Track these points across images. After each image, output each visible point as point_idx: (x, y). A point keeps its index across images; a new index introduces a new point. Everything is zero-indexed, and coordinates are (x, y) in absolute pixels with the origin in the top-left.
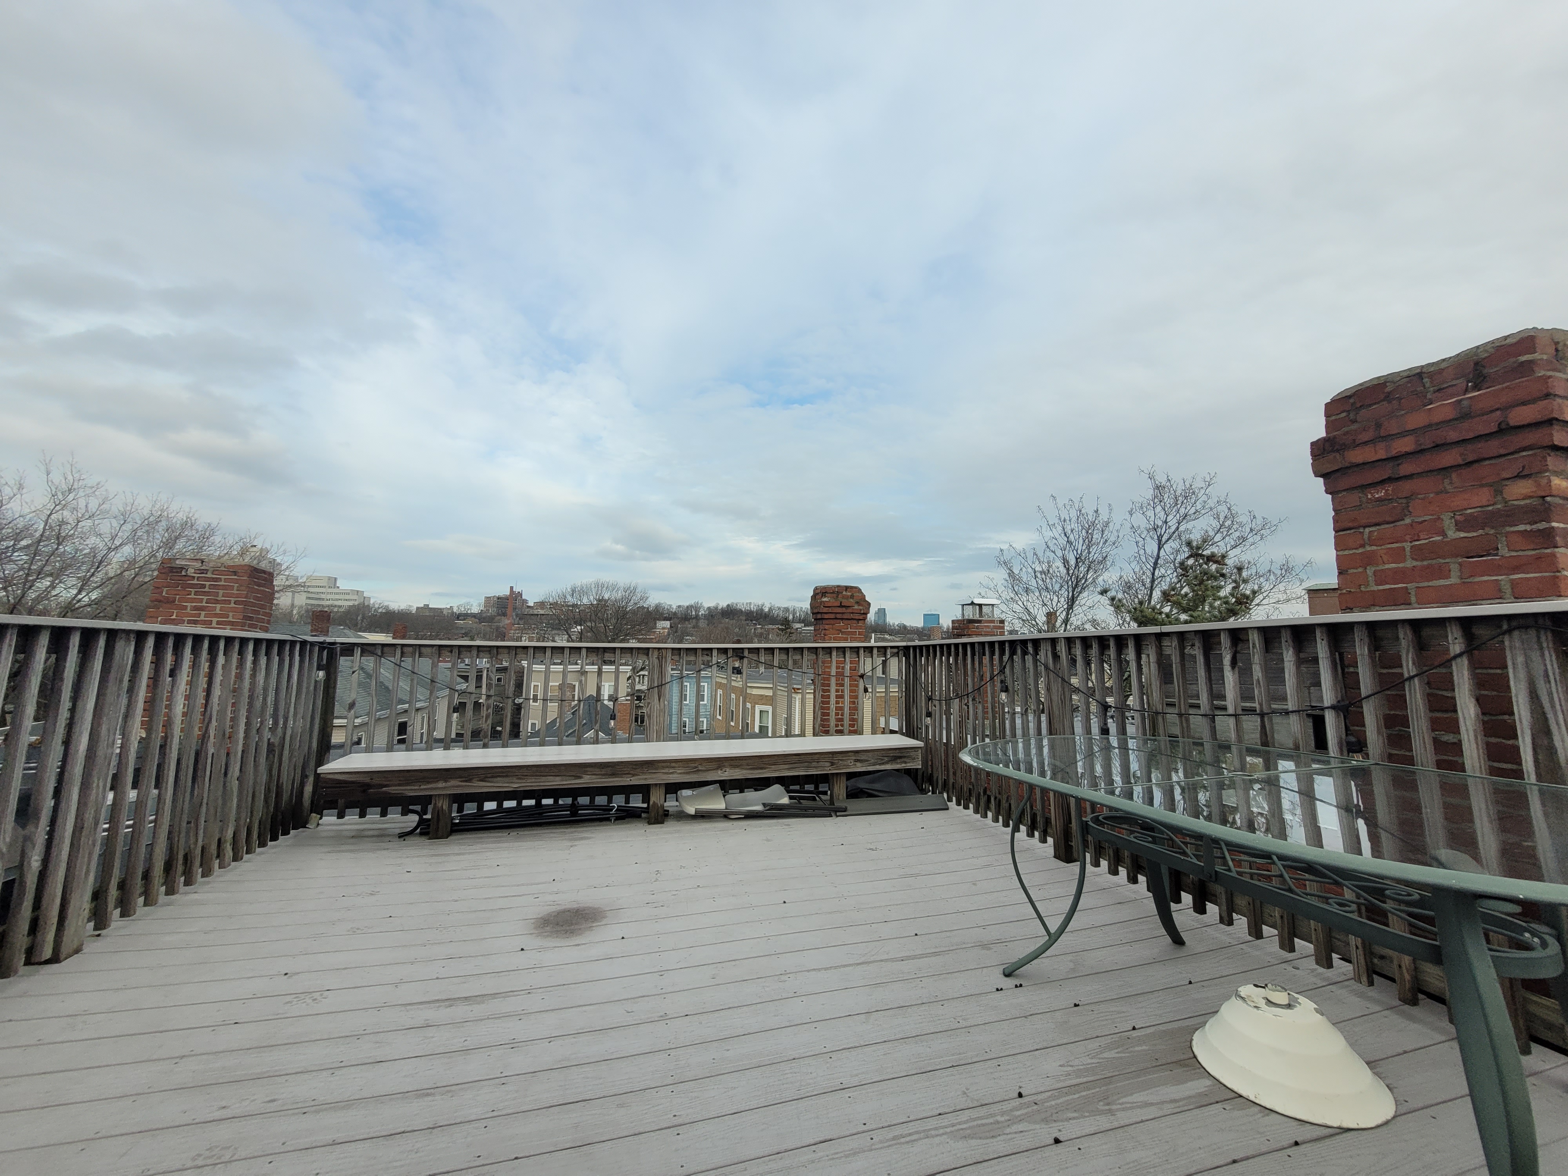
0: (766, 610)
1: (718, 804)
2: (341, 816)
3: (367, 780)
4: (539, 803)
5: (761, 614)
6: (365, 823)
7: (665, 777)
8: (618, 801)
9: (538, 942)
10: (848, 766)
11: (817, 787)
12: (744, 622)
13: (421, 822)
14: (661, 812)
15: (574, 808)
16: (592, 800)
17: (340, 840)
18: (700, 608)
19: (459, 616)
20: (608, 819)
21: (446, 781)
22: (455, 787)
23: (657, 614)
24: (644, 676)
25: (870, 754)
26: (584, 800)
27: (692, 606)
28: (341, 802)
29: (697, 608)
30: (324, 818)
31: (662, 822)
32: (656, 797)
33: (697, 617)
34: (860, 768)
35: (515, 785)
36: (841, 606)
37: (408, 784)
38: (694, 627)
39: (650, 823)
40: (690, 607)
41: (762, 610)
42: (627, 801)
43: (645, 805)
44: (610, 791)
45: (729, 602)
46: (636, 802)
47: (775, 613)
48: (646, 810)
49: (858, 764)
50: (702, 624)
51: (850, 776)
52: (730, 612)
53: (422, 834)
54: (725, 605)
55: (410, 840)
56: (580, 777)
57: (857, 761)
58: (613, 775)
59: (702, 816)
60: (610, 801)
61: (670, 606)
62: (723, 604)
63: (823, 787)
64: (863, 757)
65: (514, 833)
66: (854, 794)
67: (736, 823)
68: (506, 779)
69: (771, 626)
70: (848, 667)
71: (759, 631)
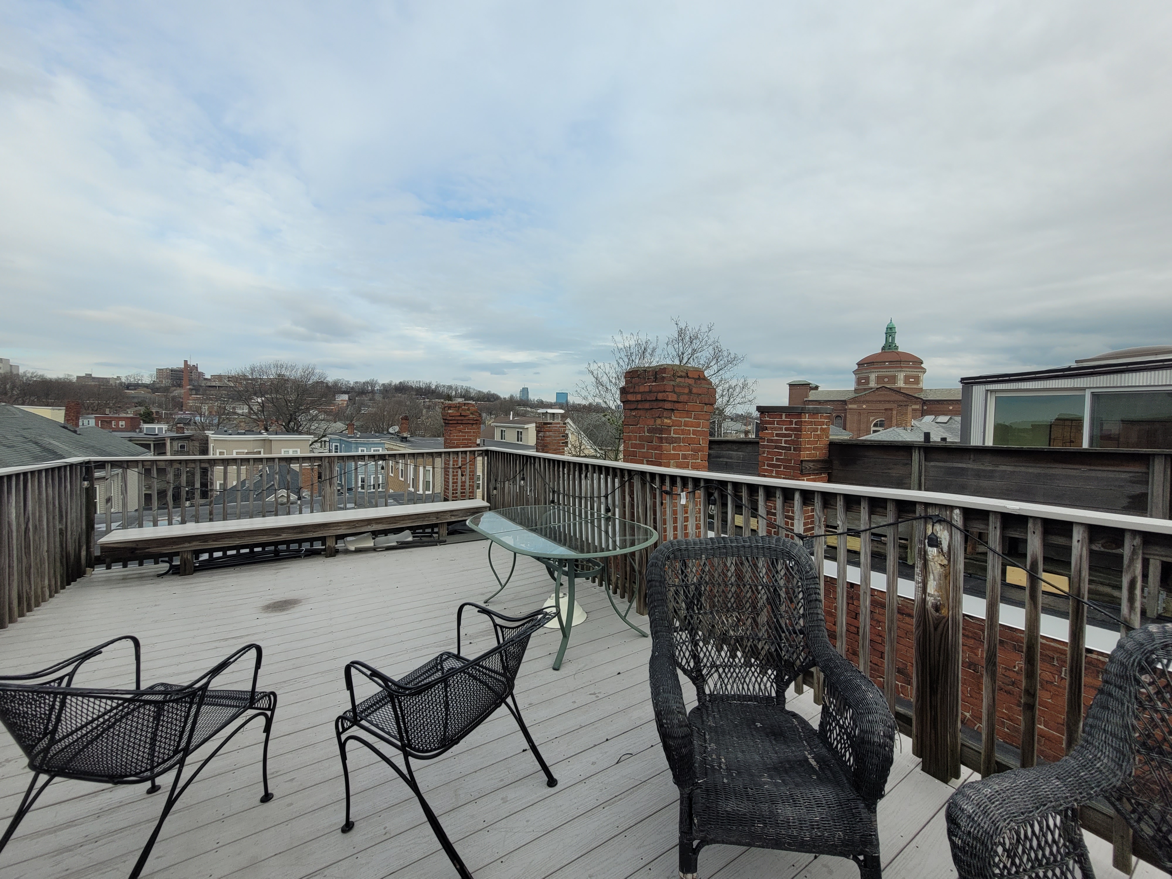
0: (433, 387)
1: (370, 544)
2: (109, 567)
3: (134, 545)
4: (252, 551)
5: (429, 391)
6: (127, 571)
7: (335, 531)
8: (306, 546)
9: (266, 615)
10: (447, 519)
11: (433, 530)
12: (414, 397)
13: (172, 567)
14: (333, 550)
15: (277, 552)
16: (288, 547)
17: (108, 582)
18: (375, 384)
19: (128, 386)
20: (300, 557)
21: (190, 543)
22: (196, 545)
23: (335, 389)
24: (325, 441)
25: (459, 512)
26: (283, 547)
27: (368, 383)
28: (108, 560)
29: (373, 384)
30: (95, 570)
31: (334, 556)
32: (330, 543)
33: (373, 392)
34: (454, 519)
35: (237, 542)
36: (461, 416)
37: (163, 547)
38: (370, 400)
39: (327, 557)
40: (366, 383)
41: (430, 387)
42: (312, 545)
43: (324, 547)
44: (300, 542)
45: (402, 380)
46: (318, 545)
47: (441, 389)
48: (324, 550)
49: (453, 517)
50: (378, 397)
51: (449, 524)
52: (402, 388)
53: (173, 574)
54: (398, 382)
55: (166, 578)
56: (280, 535)
57: (452, 515)
58: (301, 533)
59: (359, 551)
60: (300, 546)
61: (348, 382)
62: (396, 381)
63: (436, 530)
64: (454, 513)
65: (238, 568)
66: (451, 533)
67: (380, 553)
68: (231, 539)
69: (437, 400)
70: (451, 463)
71: (428, 404)
